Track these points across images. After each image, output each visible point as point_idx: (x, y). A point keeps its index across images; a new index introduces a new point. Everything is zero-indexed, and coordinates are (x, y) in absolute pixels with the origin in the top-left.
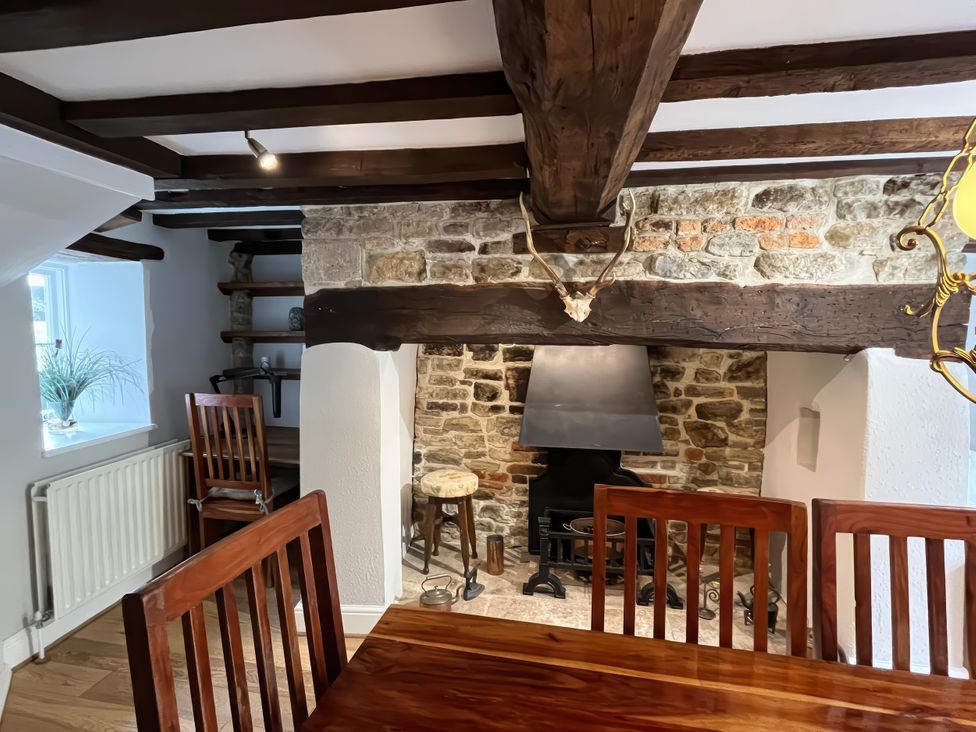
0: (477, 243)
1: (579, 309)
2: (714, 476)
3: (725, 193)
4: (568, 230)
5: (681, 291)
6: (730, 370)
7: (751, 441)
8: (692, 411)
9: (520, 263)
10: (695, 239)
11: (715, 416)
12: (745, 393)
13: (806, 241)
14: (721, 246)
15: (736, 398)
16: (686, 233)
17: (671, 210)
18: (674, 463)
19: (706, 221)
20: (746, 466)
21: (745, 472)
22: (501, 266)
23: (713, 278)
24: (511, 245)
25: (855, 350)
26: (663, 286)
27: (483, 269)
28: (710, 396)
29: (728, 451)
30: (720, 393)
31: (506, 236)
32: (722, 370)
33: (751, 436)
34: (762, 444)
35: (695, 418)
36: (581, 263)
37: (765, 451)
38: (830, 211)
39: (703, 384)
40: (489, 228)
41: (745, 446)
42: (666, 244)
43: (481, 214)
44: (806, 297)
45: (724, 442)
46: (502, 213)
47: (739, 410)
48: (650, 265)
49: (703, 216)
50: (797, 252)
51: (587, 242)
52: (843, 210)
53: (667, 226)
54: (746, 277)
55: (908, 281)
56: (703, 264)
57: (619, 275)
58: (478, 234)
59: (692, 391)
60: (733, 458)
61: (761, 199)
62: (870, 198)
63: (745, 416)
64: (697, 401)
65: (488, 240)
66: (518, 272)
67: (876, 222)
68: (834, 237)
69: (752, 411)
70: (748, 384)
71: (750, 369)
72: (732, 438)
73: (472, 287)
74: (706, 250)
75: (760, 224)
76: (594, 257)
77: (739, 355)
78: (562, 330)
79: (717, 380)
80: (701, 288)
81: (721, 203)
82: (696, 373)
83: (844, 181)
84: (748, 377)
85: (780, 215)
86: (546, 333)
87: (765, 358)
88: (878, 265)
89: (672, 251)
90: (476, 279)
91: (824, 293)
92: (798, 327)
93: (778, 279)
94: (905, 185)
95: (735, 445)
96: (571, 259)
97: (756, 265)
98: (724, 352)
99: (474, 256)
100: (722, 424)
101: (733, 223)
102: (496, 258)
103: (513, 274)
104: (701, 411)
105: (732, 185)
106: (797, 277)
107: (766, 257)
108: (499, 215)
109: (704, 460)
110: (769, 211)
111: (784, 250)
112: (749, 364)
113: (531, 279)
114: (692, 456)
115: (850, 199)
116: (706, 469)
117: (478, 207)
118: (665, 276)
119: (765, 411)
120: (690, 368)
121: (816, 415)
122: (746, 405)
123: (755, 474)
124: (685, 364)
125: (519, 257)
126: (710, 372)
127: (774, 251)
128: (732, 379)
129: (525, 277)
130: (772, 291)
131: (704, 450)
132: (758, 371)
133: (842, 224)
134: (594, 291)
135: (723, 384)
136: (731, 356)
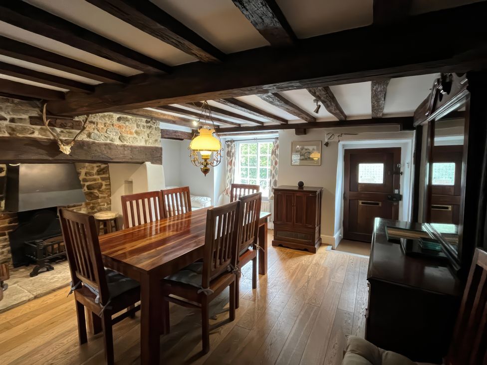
0: (8, 117)
1: (66, 150)
2: (96, 210)
3: (110, 116)
4: (56, 119)
5: (99, 145)
6: (98, 171)
7: (106, 195)
8: (85, 188)
9: (34, 129)
10: (102, 128)
11: (94, 188)
12: (103, 179)
13: (131, 133)
14: (110, 132)
15: (100, 181)
16: (100, 126)
17: (94, 118)
18: (81, 208)
19: (105, 123)
20: (106, 204)
21: (106, 206)
22: (24, 130)
23: (108, 142)
24: (28, 121)
25: (143, 163)
26: (94, 143)
27: (13, 130)
28: (91, 181)
29: (99, 200)
30: (95, 180)
31: (25, 116)
32: (95, 171)
33: (106, 194)
34: (110, 195)
35: (87, 190)
36: (62, 132)
37: (111, 198)
38: (135, 126)
39: (89, 177)
40: (14, 111)
41: (104, 198)
42: (94, 129)
43: (9, 104)
44: (132, 148)
45: (98, 197)
46: (21, 106)
47: (102, 185)
48: (89, 135)
49: (104, 121)
50: (129, 136)
51: (65, 125)
52: (138, 126)
53: (94, 123)
54: (117, 142)
55: (152, 146)
56: (106, 137)
57: (79, 138)
58: (9, 113)
59: (85, 180)
60: (102, 202)
61: (119, 119)
62: (143, 123)
63: (104, 187)
64: (87, 184)
65: (15, 116)
66: (33, 133)
67: (145, 130)
68: (137, 132)
69: (106, 185)
70: (104, 176)
71: (104, 171)
72: (100, 195)
73: (8, 137)
74: (106, 132)
75: (120, 127)
76: (68, 130)
77: (100, 166)
78: (57, 157)
79: (93, 175)
80: (106, 144)
81: (109, 119)
82: (86, 174)
83: (138, 118)
84: (104, 173)
85: (124, 125)
86: (50, 158)
87: (108, 167)
88: (146, 141)
89: (96, 131)
90: (10, 134)
91: (136, 148)
92: (131, 157)
93: (125, 143)
94: (149, 122)
95: (101, 198)
96: (58, 130)
97: (119, 138)
98: (95, 165)
99: (7, 123)
100: (96, 191)
101: (113, 125)
102: (20, 126)
103: (31, 133)
104: (89, 187)
105: (111, 113)
106: (130, 143)
107: (122, 136)
108: (20, 106)
109: (91, 205)
110: (121, 123)
111: (126, 135)
112: (104, 169)
113: (40, 136)
114: (87, 204)
115: (139, 123)
116: (93, 208)
117: (8, 101)
118: (94, 140)
119: (110, 184)
120: (83, 171)
121: (131, 182)
122: (104, 183)
123: (109, 206)
124: (81, 170)
125: (33, 126)
126: (91, 173)
127: (124, 135)
128: (99, 174)
129: (36, 135)
130: (124, 146)
131: (91, 202)
132: (106, 171)
133: (138, 129)
134: (73, 144)
135: (95, 177)
136: (97, 167)
